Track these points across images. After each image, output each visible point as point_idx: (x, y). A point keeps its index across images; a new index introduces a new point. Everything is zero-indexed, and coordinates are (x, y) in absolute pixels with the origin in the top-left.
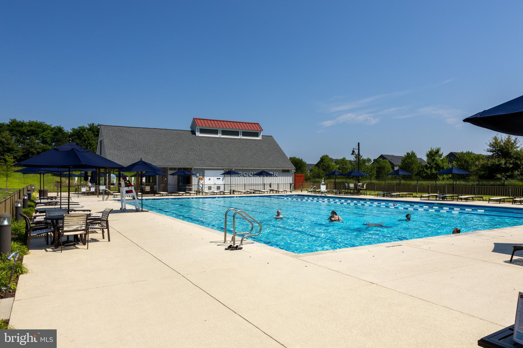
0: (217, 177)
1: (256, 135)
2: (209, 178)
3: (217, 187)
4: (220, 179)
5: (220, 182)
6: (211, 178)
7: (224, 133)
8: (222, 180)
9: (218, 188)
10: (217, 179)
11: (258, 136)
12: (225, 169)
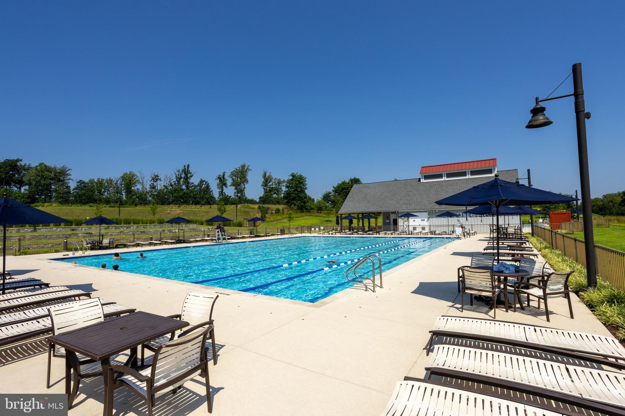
0: (421, 218)
1: (490, 171)
2: (413, 220)
3: (413, 228)
4: (424, 220)
5: (425, 223)
6: (415, 219)
7: (448, 175)
8: (427, 222)
9: (423, 228)
10: (422, 220)
11: (491, 173)
12: (429, 211)
